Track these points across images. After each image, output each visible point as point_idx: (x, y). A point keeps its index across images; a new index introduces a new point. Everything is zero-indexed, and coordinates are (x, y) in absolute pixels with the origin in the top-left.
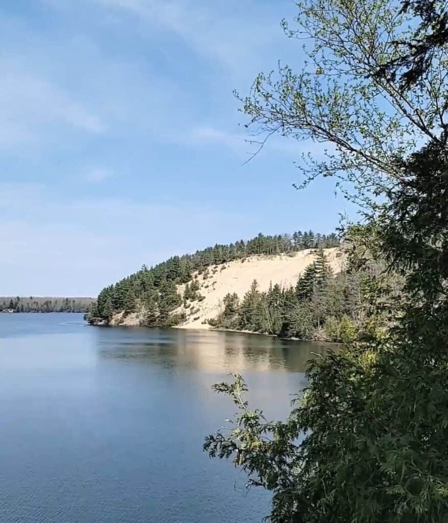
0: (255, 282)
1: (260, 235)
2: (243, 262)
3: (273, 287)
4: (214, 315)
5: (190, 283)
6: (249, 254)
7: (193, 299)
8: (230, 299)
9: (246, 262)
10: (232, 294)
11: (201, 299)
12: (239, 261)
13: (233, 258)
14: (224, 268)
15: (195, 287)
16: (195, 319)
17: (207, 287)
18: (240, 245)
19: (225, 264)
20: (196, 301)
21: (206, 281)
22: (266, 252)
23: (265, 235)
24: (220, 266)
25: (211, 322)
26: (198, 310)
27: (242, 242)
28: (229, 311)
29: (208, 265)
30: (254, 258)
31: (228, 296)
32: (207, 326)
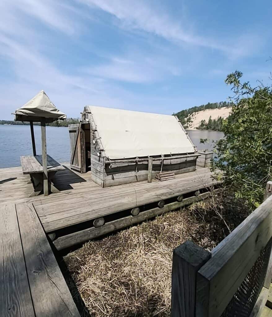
0: (211, 117)
1: (209, 103)
2: (204, 111)
3: (219, 117)
4: (198, 126)
5: (188, 117)
6: (205, 109)
7: (190, 122)
8: (203, 122)
9: (205, 111)
10: (203, 120)
11: (192, 122)
12: (203, 111)
13: (201, 110)
14: (198, 113)
15: (190, 119)
16: (191, 127)
17: (193, 118)
18: (202, 106)
19: (198, 112)
20: (191, 123)
21: (193, 117)
22: (211, 108)
23: (211, 103)
24: (197, 113)
25: (197, 128)
26: (191, 125)
27: (203, 105)
28: (202, 125)
29: (192, 112)
30: (207, 110)
31: (202, 120)
32: (196, 129)
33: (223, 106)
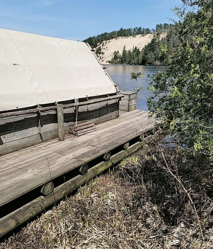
0: (125, 47)
1: (121, 28)
2: (116, 39)
3: (135, 48)
4: (110, 59)
5: (97, 48)
6: (118, 36)
7: (100, 53)
8: (116, 53)
9: (118, 39)
10: (117, 51)
11: (103, 53)
12: (115, 39)
13: (112, 38)
14: (109, 42)
15: (100, 49)
16: (102, 61)
17: (104, 49)
18: (114, 33)
19: (109, 40)
20: (101, 54)
21: (103, 47)
22: (124, 35)
23: (124, 28)
24: (108, 41)
25: (109, 62)
26: (103, 58)
27: (115, 31)
28: (116, 57)
29: (103, 41)
30: (120, 38)
31: (115, 52)
32: (108, 63)
33: (138, 34)
